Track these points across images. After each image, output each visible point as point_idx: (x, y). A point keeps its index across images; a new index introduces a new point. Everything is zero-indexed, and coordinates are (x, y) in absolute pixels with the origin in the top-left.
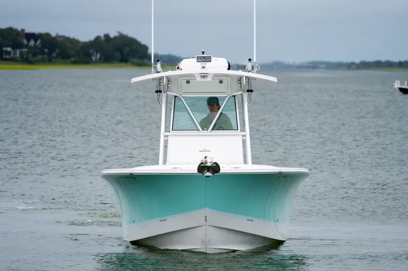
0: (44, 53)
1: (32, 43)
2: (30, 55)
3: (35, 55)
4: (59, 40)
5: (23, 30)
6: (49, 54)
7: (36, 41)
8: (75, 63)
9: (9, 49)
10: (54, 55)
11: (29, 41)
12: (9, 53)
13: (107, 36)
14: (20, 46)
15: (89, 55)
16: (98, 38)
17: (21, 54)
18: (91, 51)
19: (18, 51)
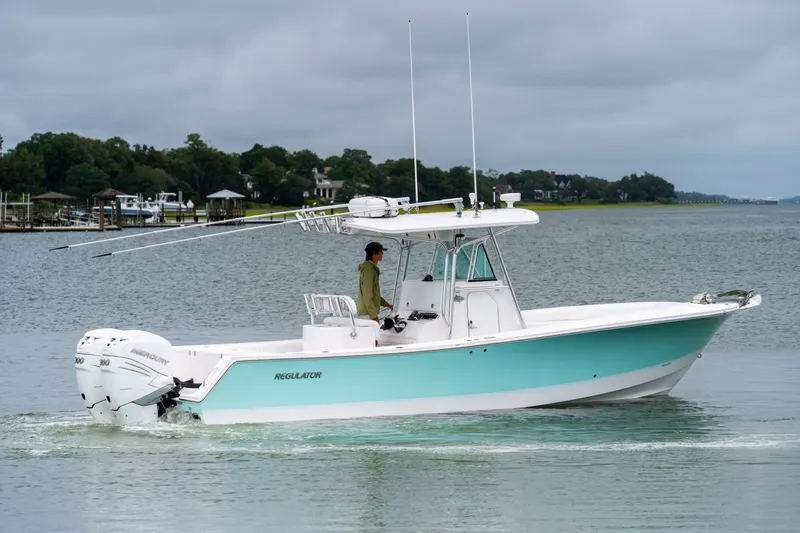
0: (575, 194)
1: (562, 184)
2: (561, 196)
3: (565, 196)
4: (588, 181)
5: (553, 173)
6: (579, 195)
7: (566, 183)
8: (603, 203)
9: (540, 191)
10: (584, 196)
11: (559, 183)
12: (541, 194)
13: (634, 176)
14: (551, 188)
15: (617, 195)
16: (625, 178)
17: (552, 195)
18: (619, 191)
19: (549, 193)
